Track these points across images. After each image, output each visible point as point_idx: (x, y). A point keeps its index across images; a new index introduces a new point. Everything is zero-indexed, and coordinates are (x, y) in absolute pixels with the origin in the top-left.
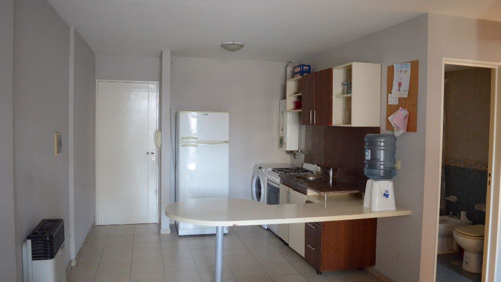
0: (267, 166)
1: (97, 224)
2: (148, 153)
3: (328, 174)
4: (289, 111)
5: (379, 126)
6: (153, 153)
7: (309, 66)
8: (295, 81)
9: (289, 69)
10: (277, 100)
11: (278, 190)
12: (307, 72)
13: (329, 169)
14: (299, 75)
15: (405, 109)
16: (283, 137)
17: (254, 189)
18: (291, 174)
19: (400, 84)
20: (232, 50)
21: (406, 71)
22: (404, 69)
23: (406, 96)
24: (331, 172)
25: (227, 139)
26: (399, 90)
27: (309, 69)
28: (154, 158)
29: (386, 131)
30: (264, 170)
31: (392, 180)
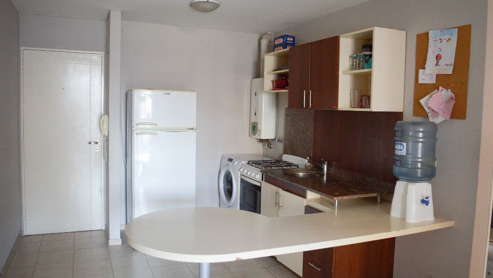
0: (239, 158)
1: (25, 233)
2: (90, 143)
3: (322, 169)
4: (265, 92)
5: (401, 111)
6: (97, 143)
7: (294, 38)
8: (275, 55)
9: (264, 43)
10: (247, 79)
11: (258, 188)
12: (290, 45)
13: (322, 163)
14: (282, 48)
15: (447, 89)
16: (257, 123)
17: (222, 185)
18: (273, 168)
19: (438, 57)
20: (206, 11)
21: (449, 39)
22: (447, 37)
23: (450, 72)
24: (326, 166)
25: (194, 126)
26: (437, 65)
27: (294, 41)
28: (98, 149)
29: (414, 117)
30: (236, 163)
31: (431, 183)
